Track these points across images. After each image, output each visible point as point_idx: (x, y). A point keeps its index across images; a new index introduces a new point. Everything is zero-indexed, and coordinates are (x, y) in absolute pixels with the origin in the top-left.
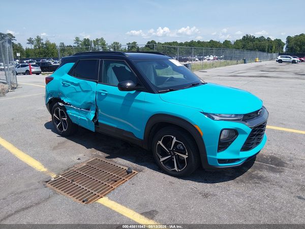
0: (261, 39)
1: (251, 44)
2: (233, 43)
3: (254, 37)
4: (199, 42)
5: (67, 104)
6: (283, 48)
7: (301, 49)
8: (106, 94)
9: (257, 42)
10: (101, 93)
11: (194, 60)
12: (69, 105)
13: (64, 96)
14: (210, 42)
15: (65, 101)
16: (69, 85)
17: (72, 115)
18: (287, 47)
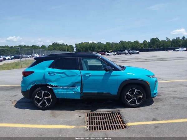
0: (63, 45)
1: (58, 47)
2: (47, 47)
3: (59, 44)
4: (25, 46)
5: (54, 86)
6: (74, 50)
7: (83, 50)
8: (90, 75)
9: (61, 46)
10: (85, 75)
11: (27, 57)
12: (56, 87)
13: (50, 81)
14: (32, 46)
15: (52, 84)
16: (55, 74)
17: (59, 92)
18: (76, 49)
